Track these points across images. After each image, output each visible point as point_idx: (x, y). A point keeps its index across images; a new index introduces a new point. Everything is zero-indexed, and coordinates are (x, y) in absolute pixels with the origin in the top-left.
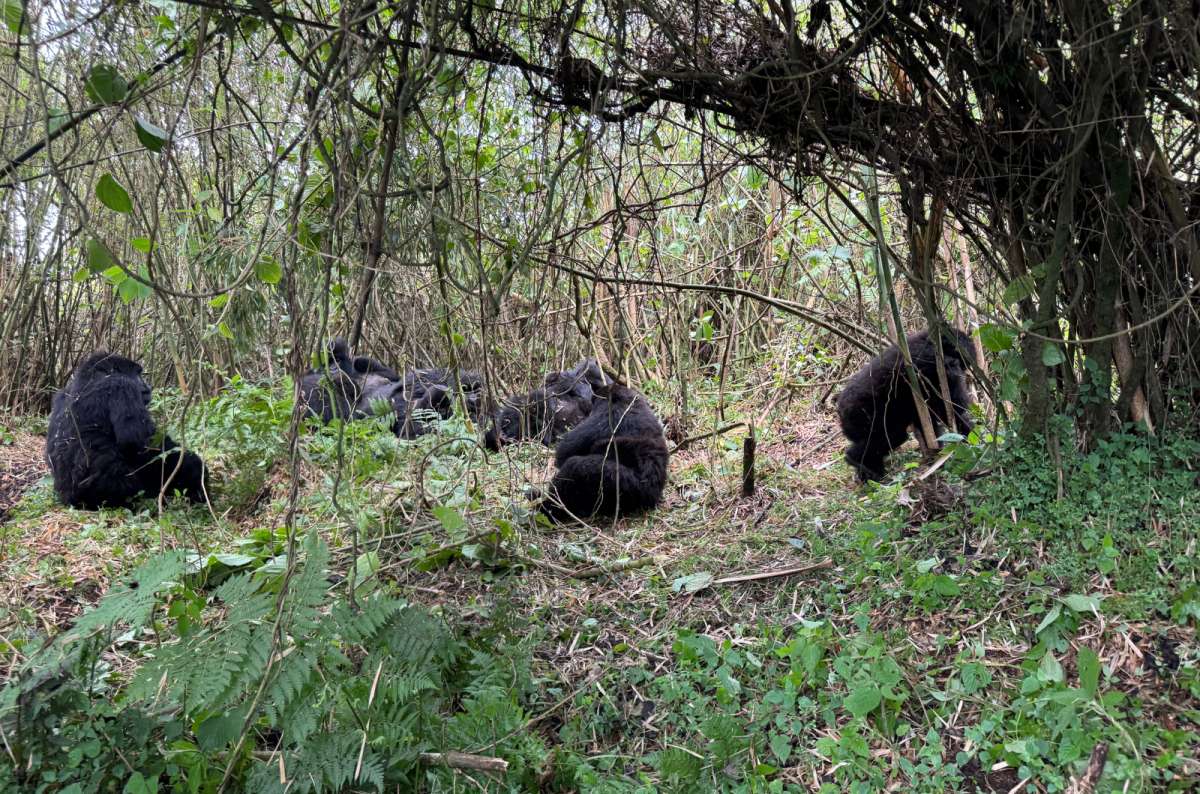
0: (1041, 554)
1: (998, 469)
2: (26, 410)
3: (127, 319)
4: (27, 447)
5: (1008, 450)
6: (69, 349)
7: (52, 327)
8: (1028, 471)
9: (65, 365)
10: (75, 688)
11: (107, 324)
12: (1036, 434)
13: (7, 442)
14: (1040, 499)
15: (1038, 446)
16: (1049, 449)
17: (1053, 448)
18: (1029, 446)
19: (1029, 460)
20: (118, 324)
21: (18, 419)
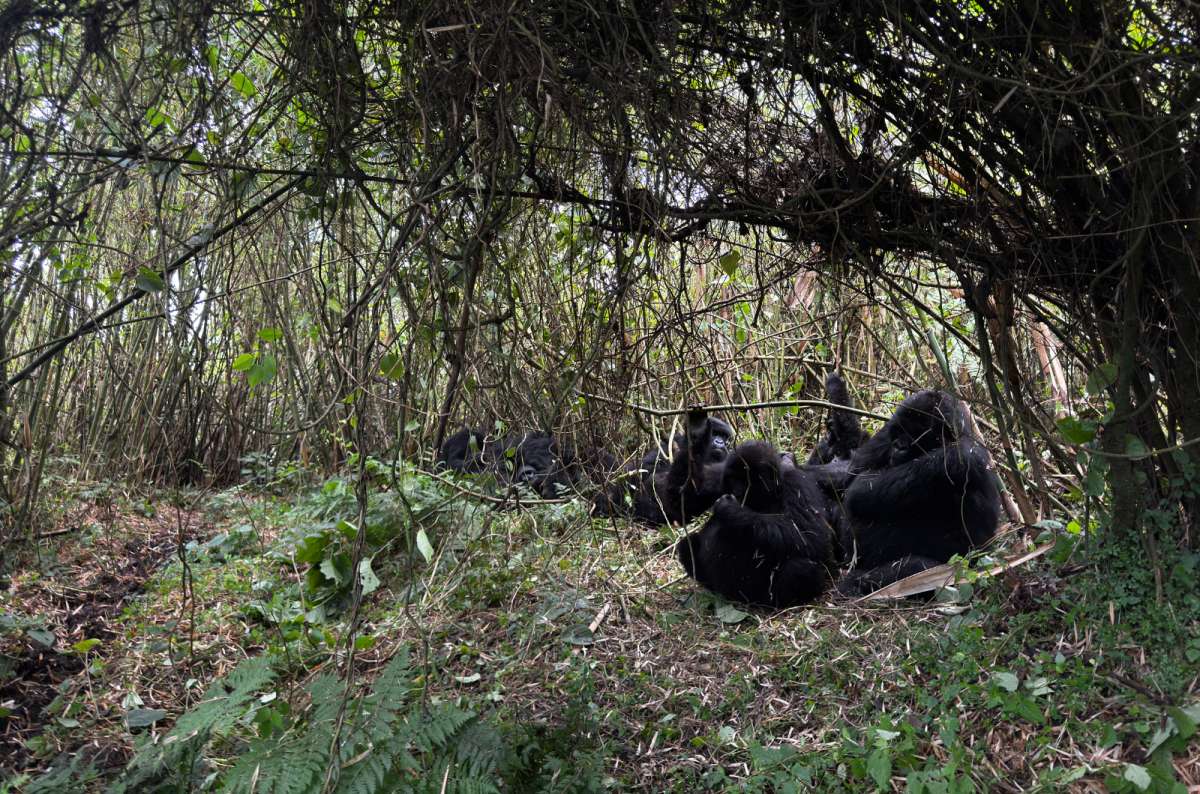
0: (1143, 661)
1: (1092, 566)
2: (167, 482)
3: (258, 394)
4: (166, 518)
5: (1101, 546)
6: (208, 423)
7: (195, 402)
8: (1124, 569)
9: (204, 437)
10: (175, 783)
11: (242, 399)
12: (1129, 531)
13: (148, 515)
14: (1138, 600)
15: (1132, 543)
16: (1144, 546)
17: (1148, 546)
18: (1123, 543)
19: (1125, 556)
20: (251, 398)
21: (158, 492)
